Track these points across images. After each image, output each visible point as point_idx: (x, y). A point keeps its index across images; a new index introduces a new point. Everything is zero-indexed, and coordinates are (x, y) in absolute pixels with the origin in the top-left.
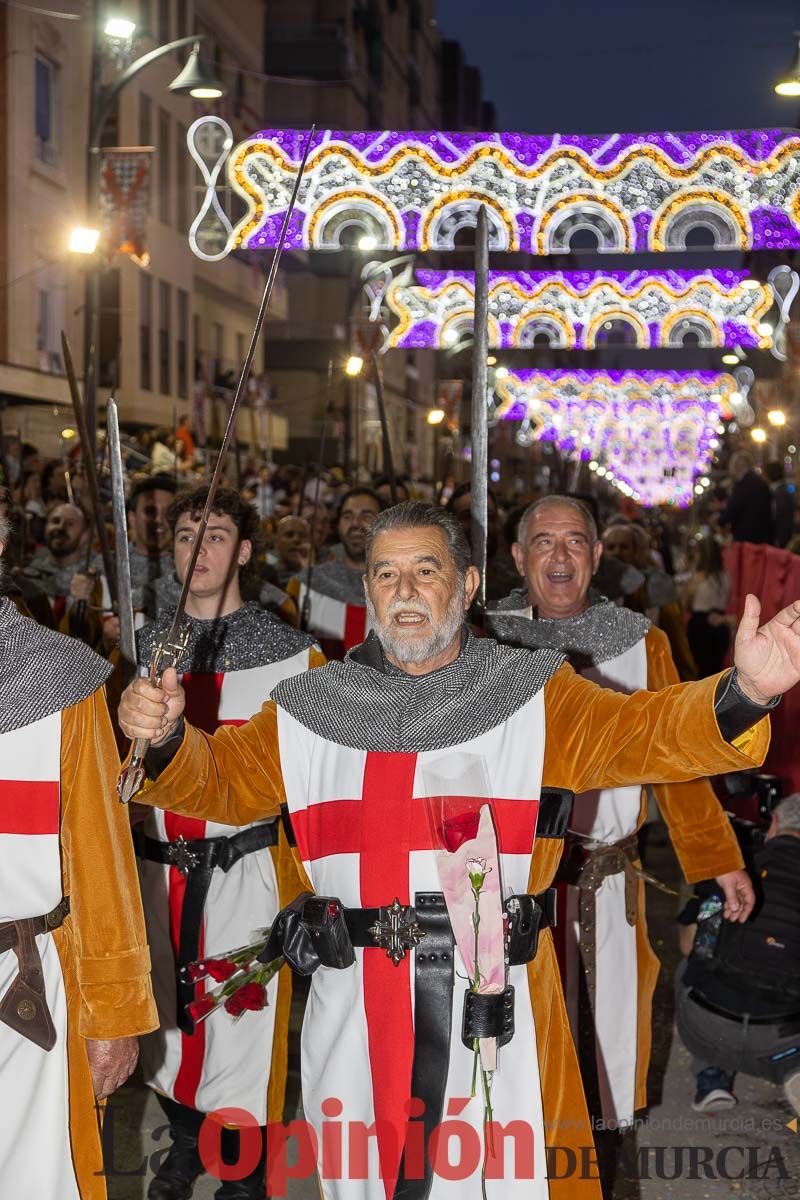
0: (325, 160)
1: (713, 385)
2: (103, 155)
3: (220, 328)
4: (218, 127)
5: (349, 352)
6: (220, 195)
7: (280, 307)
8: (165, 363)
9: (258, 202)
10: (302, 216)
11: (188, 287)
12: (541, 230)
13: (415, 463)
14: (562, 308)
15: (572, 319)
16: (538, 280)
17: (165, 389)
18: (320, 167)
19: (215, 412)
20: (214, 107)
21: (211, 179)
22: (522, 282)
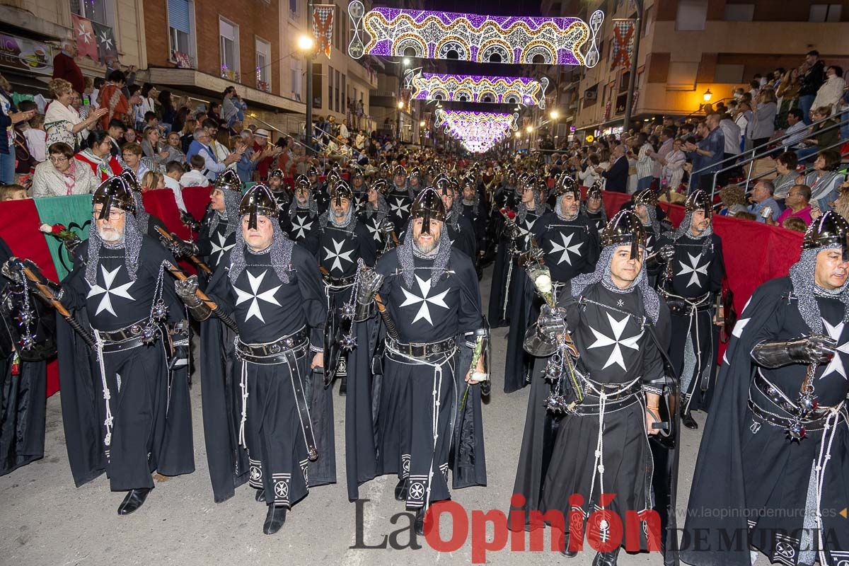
0: (399, 21)
1: (507, 118)
2: (314, 7)
3: (355, 89)
4: (359, 5)
5: (399, 99)
6: (359, 33)
7: (375, 84)
8: (337, 100)
9: (374, 36)
10: (391, 43)
11: (346, 74)
12: (480, 54)
13: (413, 138)
14: (471, 88)
15: (473, 92)
16: (463, 78)
17: (337, 110)
18: (398, 24)
19: (354, 118)
21: (356, 27)
22: (457, 78)
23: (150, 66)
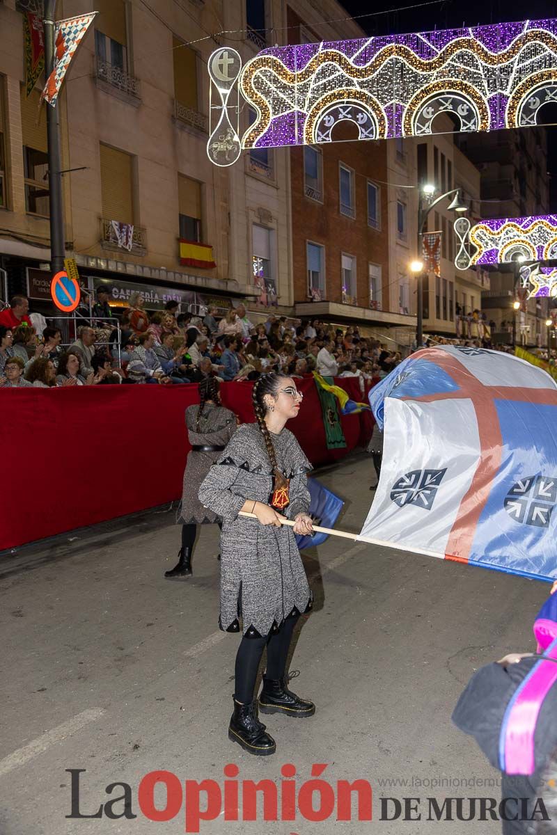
0: (506, 230)
2: (423, 235)
3: (465, 295)
4: (465, 221)
6: (466, 246)
7: (487, 285)
8: (445, 308)
9: (481, 247)
10: (497, 251)
11: (454, 281)
17: (445, 318)
18: (504, 232)
19: (464, 325)
20: (463, 214)
21: (463, 241)
23: (296, 303)
